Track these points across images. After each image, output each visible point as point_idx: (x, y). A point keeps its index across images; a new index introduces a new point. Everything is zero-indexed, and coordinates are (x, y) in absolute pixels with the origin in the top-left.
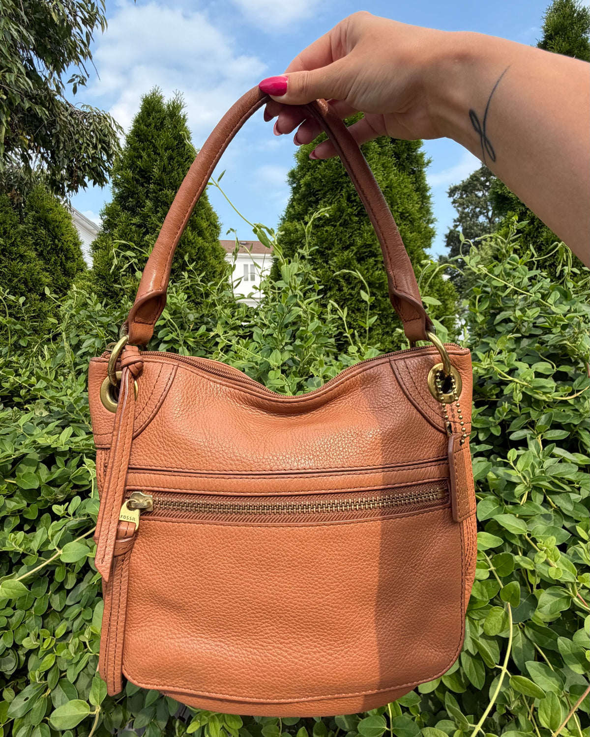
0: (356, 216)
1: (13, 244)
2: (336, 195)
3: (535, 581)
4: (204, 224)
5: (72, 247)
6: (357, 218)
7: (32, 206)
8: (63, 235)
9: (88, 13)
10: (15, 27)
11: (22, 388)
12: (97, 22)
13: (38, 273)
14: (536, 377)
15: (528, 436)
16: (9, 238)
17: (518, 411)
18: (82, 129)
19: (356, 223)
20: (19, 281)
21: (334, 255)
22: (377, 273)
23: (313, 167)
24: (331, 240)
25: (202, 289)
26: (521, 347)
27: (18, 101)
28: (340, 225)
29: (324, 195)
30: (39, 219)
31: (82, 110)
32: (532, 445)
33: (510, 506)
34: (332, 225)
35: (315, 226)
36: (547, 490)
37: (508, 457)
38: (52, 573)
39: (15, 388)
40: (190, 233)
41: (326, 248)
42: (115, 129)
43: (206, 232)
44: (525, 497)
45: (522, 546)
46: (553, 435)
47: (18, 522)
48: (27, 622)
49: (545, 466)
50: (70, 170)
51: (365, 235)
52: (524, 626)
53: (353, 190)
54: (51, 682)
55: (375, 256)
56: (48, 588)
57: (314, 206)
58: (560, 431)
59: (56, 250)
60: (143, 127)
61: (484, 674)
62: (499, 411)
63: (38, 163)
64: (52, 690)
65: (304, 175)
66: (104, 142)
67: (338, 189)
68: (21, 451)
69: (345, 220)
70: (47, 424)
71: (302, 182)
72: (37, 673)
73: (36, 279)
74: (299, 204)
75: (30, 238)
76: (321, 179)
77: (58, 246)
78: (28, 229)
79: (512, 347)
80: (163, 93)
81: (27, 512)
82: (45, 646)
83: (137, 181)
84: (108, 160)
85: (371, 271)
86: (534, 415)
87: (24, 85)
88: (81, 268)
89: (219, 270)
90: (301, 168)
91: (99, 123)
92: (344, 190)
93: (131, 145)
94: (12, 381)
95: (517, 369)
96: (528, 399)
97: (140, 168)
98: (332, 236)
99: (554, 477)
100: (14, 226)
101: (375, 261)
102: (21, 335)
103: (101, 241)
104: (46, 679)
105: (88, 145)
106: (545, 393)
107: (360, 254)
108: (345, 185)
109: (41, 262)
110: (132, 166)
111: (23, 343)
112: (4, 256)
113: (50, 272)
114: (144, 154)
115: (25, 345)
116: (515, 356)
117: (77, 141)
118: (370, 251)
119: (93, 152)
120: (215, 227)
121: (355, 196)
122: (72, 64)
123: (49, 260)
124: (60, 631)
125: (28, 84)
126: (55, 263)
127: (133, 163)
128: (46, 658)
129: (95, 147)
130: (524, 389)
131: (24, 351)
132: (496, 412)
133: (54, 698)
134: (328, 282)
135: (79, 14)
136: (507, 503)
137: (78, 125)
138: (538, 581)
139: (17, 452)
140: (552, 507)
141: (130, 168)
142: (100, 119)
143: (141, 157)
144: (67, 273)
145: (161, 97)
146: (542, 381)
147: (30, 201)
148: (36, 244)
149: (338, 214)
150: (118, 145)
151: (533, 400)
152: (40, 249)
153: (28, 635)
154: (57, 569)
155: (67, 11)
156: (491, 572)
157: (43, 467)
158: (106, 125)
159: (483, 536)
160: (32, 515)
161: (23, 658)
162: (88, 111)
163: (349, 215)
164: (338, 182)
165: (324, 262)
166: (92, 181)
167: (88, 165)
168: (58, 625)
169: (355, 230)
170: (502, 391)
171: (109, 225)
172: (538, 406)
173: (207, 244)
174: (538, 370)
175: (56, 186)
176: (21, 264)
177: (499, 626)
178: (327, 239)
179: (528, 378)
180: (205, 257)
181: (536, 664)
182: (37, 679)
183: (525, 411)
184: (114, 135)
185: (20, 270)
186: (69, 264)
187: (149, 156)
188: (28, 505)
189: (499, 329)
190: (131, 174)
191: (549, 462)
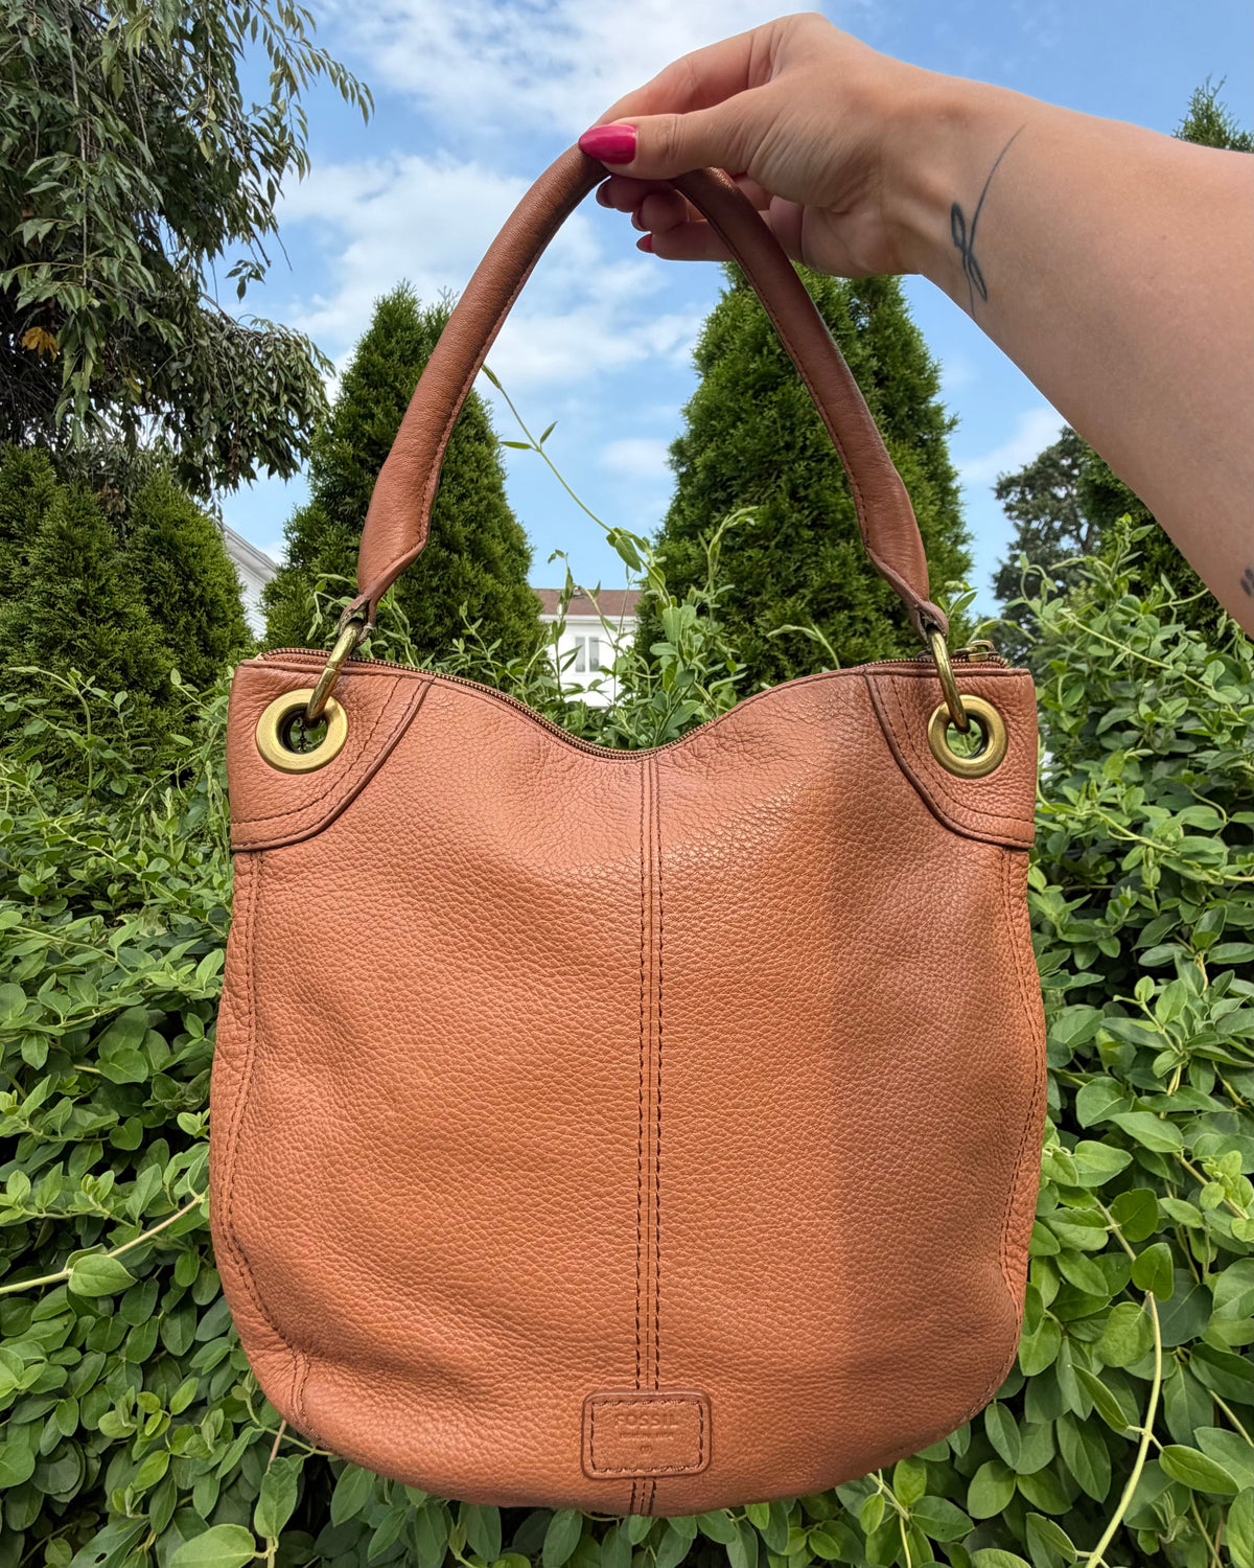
0: (809, 527)
1: (102, 591)
2: (767, 488)
3: (1206, 1256)
4: (499, 549)
5: (223, 596)
6: (812, 533)
7: (144, 515)
8: (205, 572)
9: (274, 143)
10: (127, 171)
11: (111, 882)
12: (290, 161)
13: (151, 649)
14: (1186, 834)
15: (1177, 956)
16: (95, 577)
17: (1153, 905)
18: (252, 366)
19: (809, 541)
20: (111, 665)
21: (765, 606)
22: (854, 641)
23: (721, 433)
24: (759, 575)
25: (494, 675)
26: (1154, 779)
27: (123, 312)
28: (777, 546)
29: (744, 487)
30: (157, 540)
31: (252, 328)
32: (1185, 972)
33: (1146, 1098)
34: (761, 547)
35: (726, 550)
36: (1220, 1065)
37: (1137, 994)
38: (170, 1270)
39: (98, 882)
40: (468, 566)
41: (749, 593)
42: (317, 365)
43: (501, 564)
44: (1176, 1079)
45: (1174, 1181)
46: (1228, 955)
47: (99, 1155)
48: (109, 1379)
49: (1215, 1014)
50: (223, 446)
51: (829, 565)
52: (1187, 1356)
53: (801, 477)
54: (158, 1518)
55: (851, 607)
56: (158, 1306)
57: (723, 508)
58: (1243, 945)
59: (188, 603)
60: (377, 358)
61: (1108, 1467)
62: (1115, 907)
63: (158, 432)
64: (160, 1536)
65: (703, 449)
66: (294, 390)
67: (770, 475)
68: (114, 1002)
69: (788, 536)
70: (166, 951)
71: (698, 461)
72: (128, 1494)
73: (145, 661)
74: (693, 505)
75: (137, 578)
76: (736, 457)
77: (193, 594)
78: (134, 560)
79: (1135, 778)
80: (418, 294)
81: (118, 1137)
82: (148, 1432)
83: (363, 462)
84: (301, 426)
85: (842, 639)
86: (1186, 914)
87: (136, 280)
88: (240, 639)
89: (528, 640)
90: (696, 435)
91: (286, 354)
92: (784, 477)
93: (352, 393)
94: (93, 866)
95: (1147, 819)
96: (1173, 882)
97: (369, 438)
98: (762, 567)
99: (1234, 1038)
100: (105, 554)
101: (850, 617)
102: (115, 770)
103: (286, 582)
104: (145, 1511)
105: (262, 396)
106: (1205, 866)
107: (818, 604)
108: (786, 468)
109: (159, 627)
110: (352, 434)
111: (117, 788)
112: (83, 613)
113: (176, 647)
114: (377, 411)
115: (121, 793)
116: (1140, 794)
117: (239, 389)
118: (840, 598)
119: (272, 409)
120: (519, 556)
121: (806, 488)
122: (237, 240)
123: (175, 623)
124: (183, 1397)
125: (145, 279)
126: (187, 629)
127: (356, 427)
128: (149, 1461)
129: (275, 400)
130: (1162, 860)
131: (119, 805)
132: (1109, 908)
133: (163, 1553)
134: (754, 660)
135: (256, 145)
136: (1139, 1092)
137: (242, 357)
138: (1212, 1255)
139: (104, 1004)
140: (1234, 1104)
141: (349, 437)
142: (288, 346)
143: (372, 416)
144: (210, 649)
145: (414, 301)
146: (1200, 842)
147: (139, 505)
148: (149, 590)
149: (773, 523)
150: (322, 396)
151: (1183, 883)
152: (156, 602)
153: (112, 1408)
154: (179, 1261)
155: (231, 142)
156: (1111, 1235)
157: (158, 1039)
158: (300, 358)
159: (1091, 1150)
160: (129, 1142)
161: (96, 1466)
162: (264, 330)
163: (796, 526)
164: (770, 461)
165: (744, 620)
166: (266, 467)
167: (260, 435)
168: (176, 1387)
169: (809, 556)
170: (1118, 867)
171: (302, 551)
172: (1196, 896)
173: (504, 589)
174: (1191, 823)
175: (192, 477)
176: (116, 630)
177: (1132, 1344)
178: (750, 575)
179: (1171, 838)
180: (500, 614)
181: (1218, 1433)
182: (128, 1508)
183: (1168, 904)
184: (314, 377)
185: (114, 643)
186: (216, 632)
187: (387, 414)
188: (122, 1121)
189: (1107, 743)
190: (350, 450)
191: (1222, 1007)
